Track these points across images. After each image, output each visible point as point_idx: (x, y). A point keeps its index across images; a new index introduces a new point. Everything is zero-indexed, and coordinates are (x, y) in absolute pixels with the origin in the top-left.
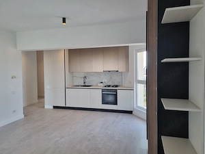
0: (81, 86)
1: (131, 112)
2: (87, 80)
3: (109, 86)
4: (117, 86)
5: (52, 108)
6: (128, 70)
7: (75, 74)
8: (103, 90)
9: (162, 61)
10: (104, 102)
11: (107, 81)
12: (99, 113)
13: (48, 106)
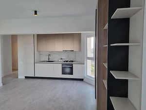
0: (47, 61)
1: (82, 80)
2: (50, 57)
3: (67, 61)
4: (72, 61)
5: (24, 78)
6: (80, 50)
7: (41, 53)
8: (63, 65)
9: (111, 45)
10: (64, 73)
11: (65, 58)
12: (60, 81)
13: (21, 76)
